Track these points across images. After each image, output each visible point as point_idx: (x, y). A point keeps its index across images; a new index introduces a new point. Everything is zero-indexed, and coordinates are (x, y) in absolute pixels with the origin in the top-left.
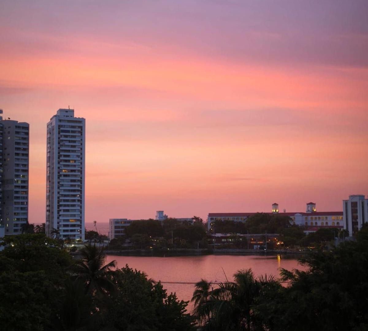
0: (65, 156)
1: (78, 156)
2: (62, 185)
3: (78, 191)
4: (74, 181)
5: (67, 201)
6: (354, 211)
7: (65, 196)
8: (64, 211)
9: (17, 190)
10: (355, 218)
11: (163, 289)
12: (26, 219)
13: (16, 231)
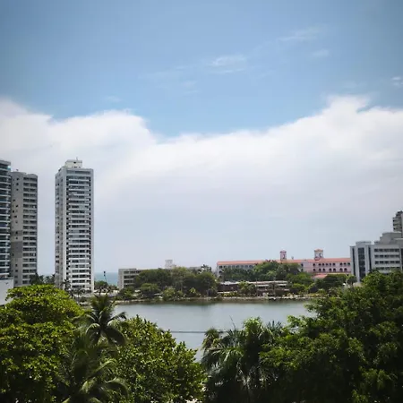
0: (73, 207)
1: (87, 207)
2: (71, 236)
3: (87, 241)
4: (83, 231)
5: (77, 251)
6: (362, 257)
7: (74, 246)
8: (73, 261)
9: (26, 241)
10: (362, 264)
11: (173, 338)
12: (35, 270)
13: (24, 282)
